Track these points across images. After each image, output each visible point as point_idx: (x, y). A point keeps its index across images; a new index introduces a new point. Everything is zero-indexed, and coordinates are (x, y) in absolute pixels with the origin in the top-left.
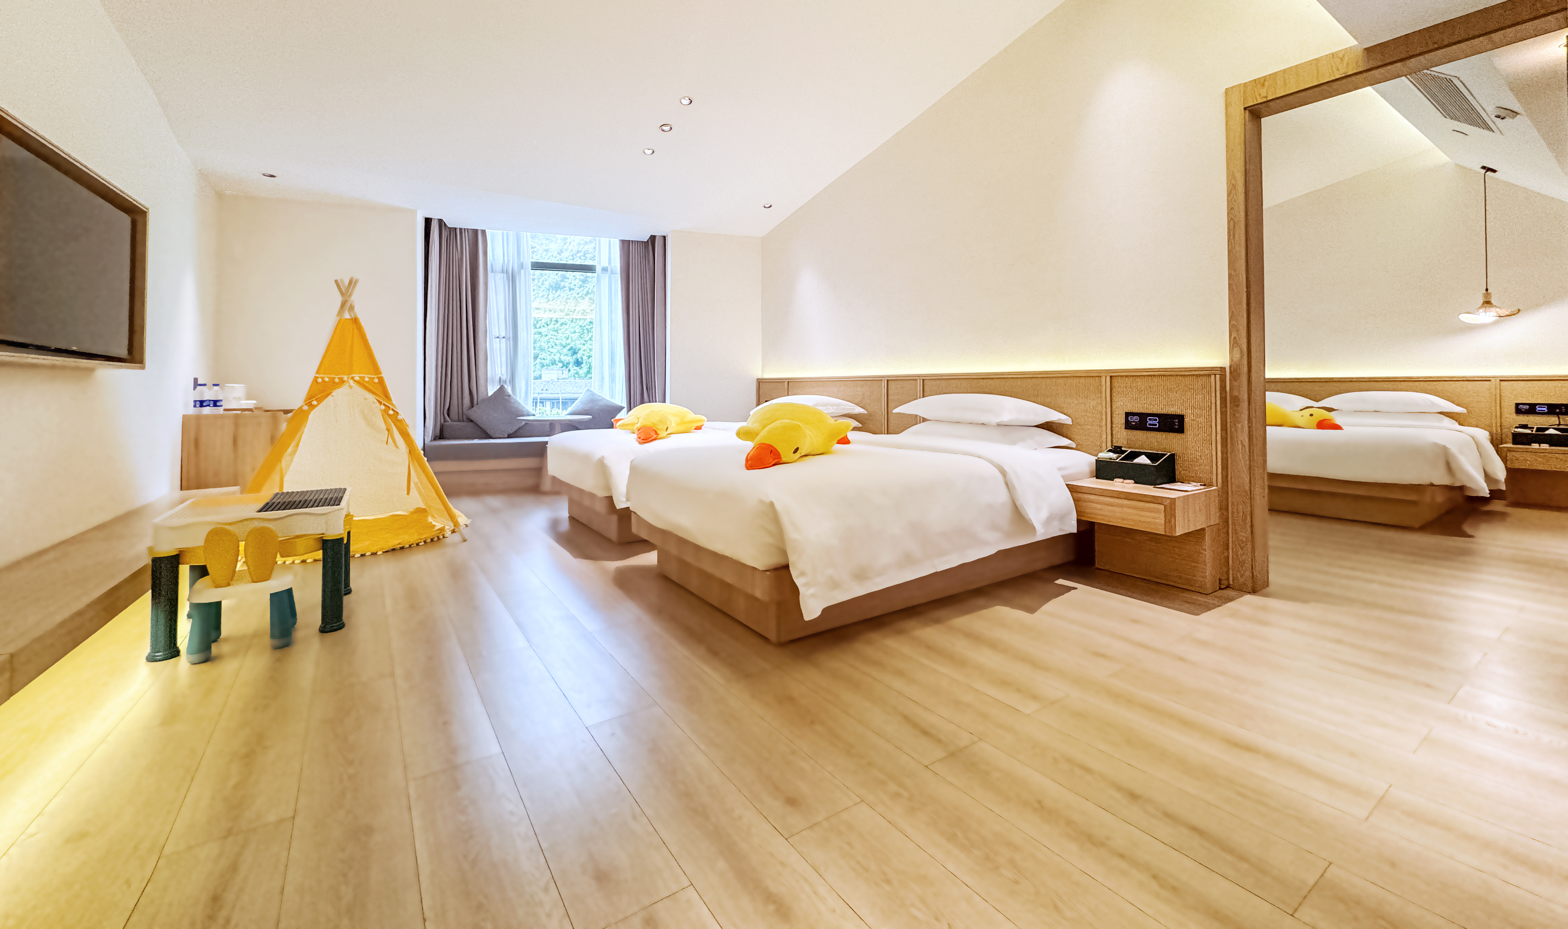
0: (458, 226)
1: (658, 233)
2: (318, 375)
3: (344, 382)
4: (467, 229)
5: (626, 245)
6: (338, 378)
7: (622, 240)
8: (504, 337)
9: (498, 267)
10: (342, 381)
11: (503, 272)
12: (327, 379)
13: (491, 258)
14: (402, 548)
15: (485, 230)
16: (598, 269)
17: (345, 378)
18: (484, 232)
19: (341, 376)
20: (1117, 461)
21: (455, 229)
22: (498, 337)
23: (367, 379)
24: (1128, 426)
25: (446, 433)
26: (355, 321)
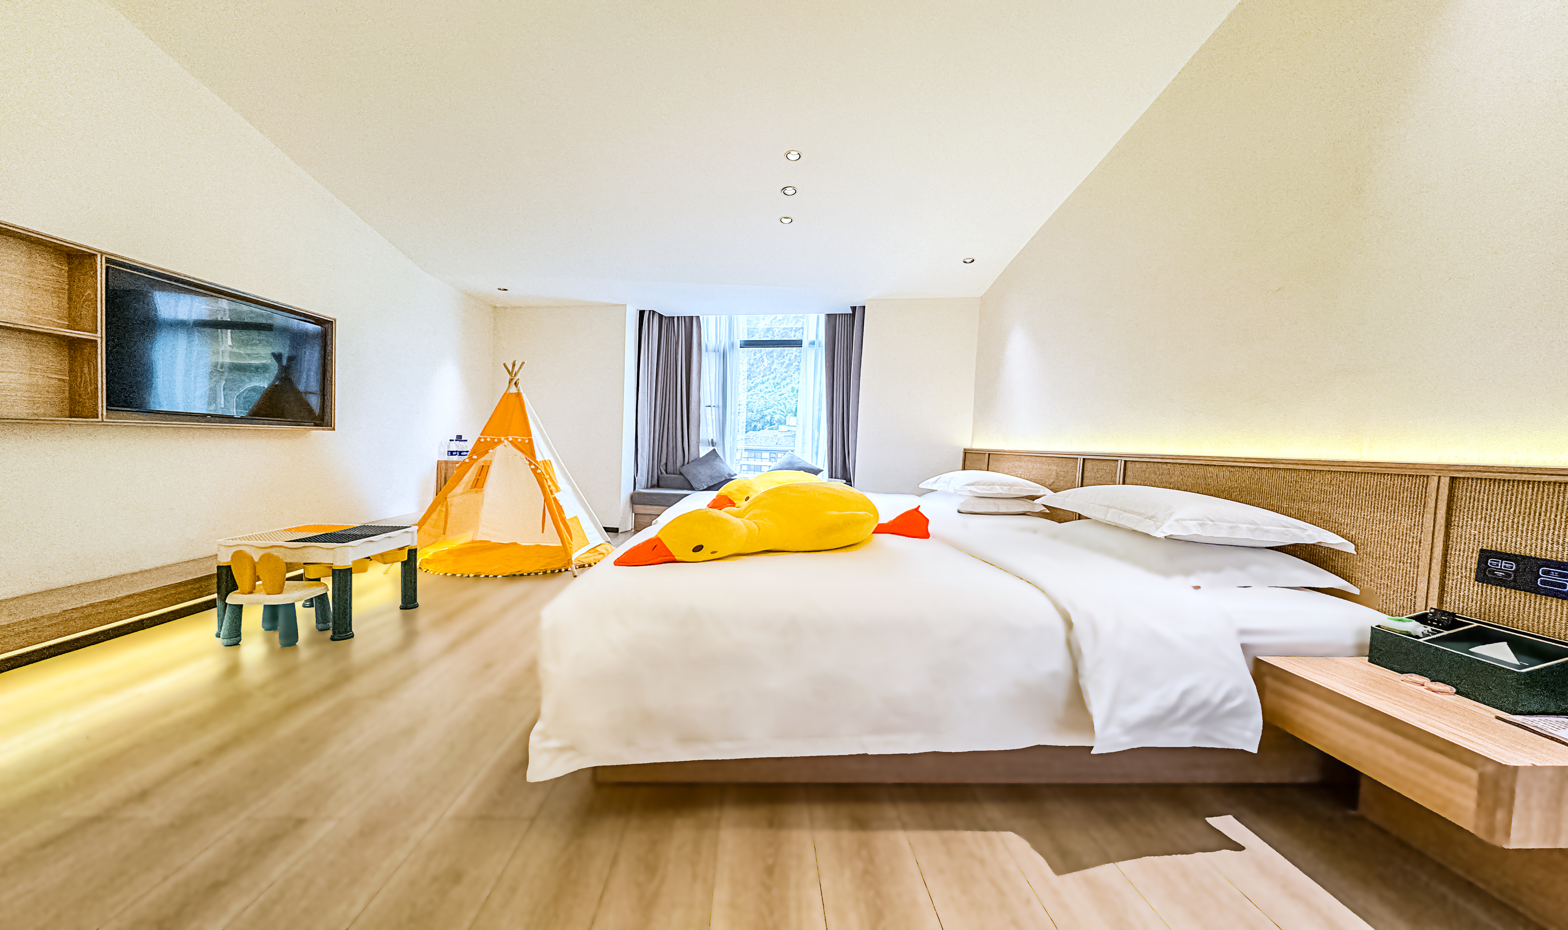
0: (676, 315)
1: (857, 304)
2: (481, 436)
3: (501, 441)
4: (684, 317)
5: (832, 320)
6: (497, 439)
7: (828, 315)
8: (714, 406)
9: (711, 346)
10: (500, 442)
11: (715, 351)
12: (489, 440)
13: (706, 340)
14: (522, 575)
15: (699, 316)
16: (805, 343)
17: (503, 439)
18: (698, 317)
19: (500, 437)
20: (1421, 640)
21: (673, 318)
22: (710, 406)
23: (519, 440)
24: (1484, 575)
25: (661, 483)
26: (518, 395)
